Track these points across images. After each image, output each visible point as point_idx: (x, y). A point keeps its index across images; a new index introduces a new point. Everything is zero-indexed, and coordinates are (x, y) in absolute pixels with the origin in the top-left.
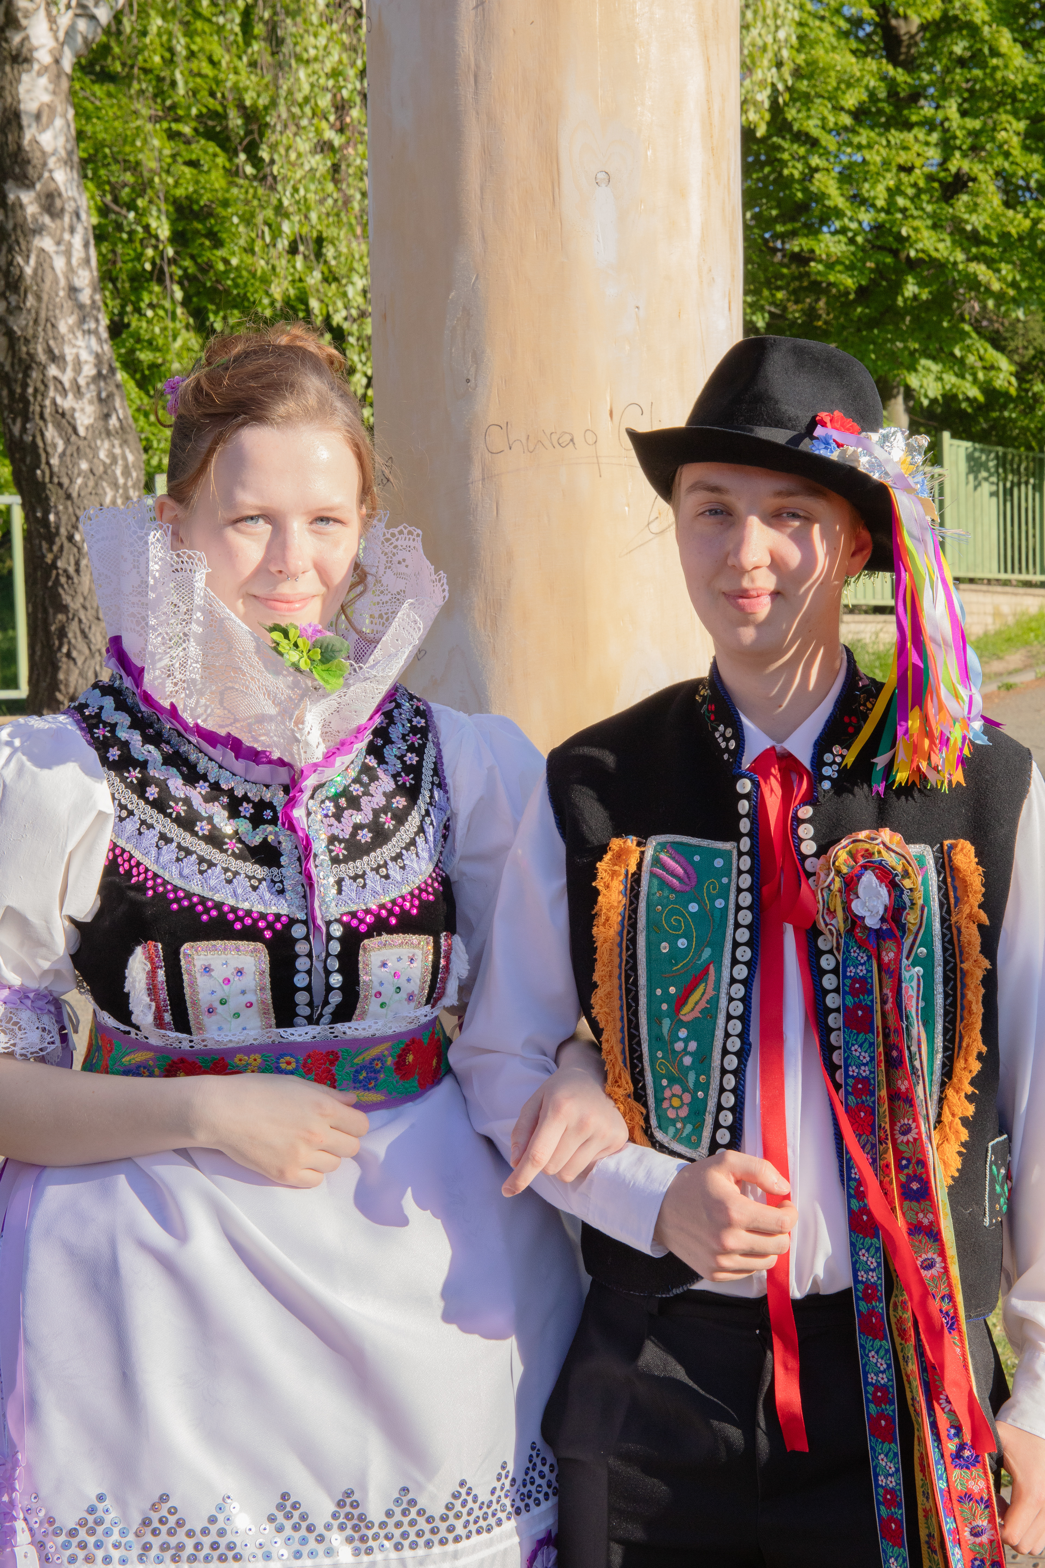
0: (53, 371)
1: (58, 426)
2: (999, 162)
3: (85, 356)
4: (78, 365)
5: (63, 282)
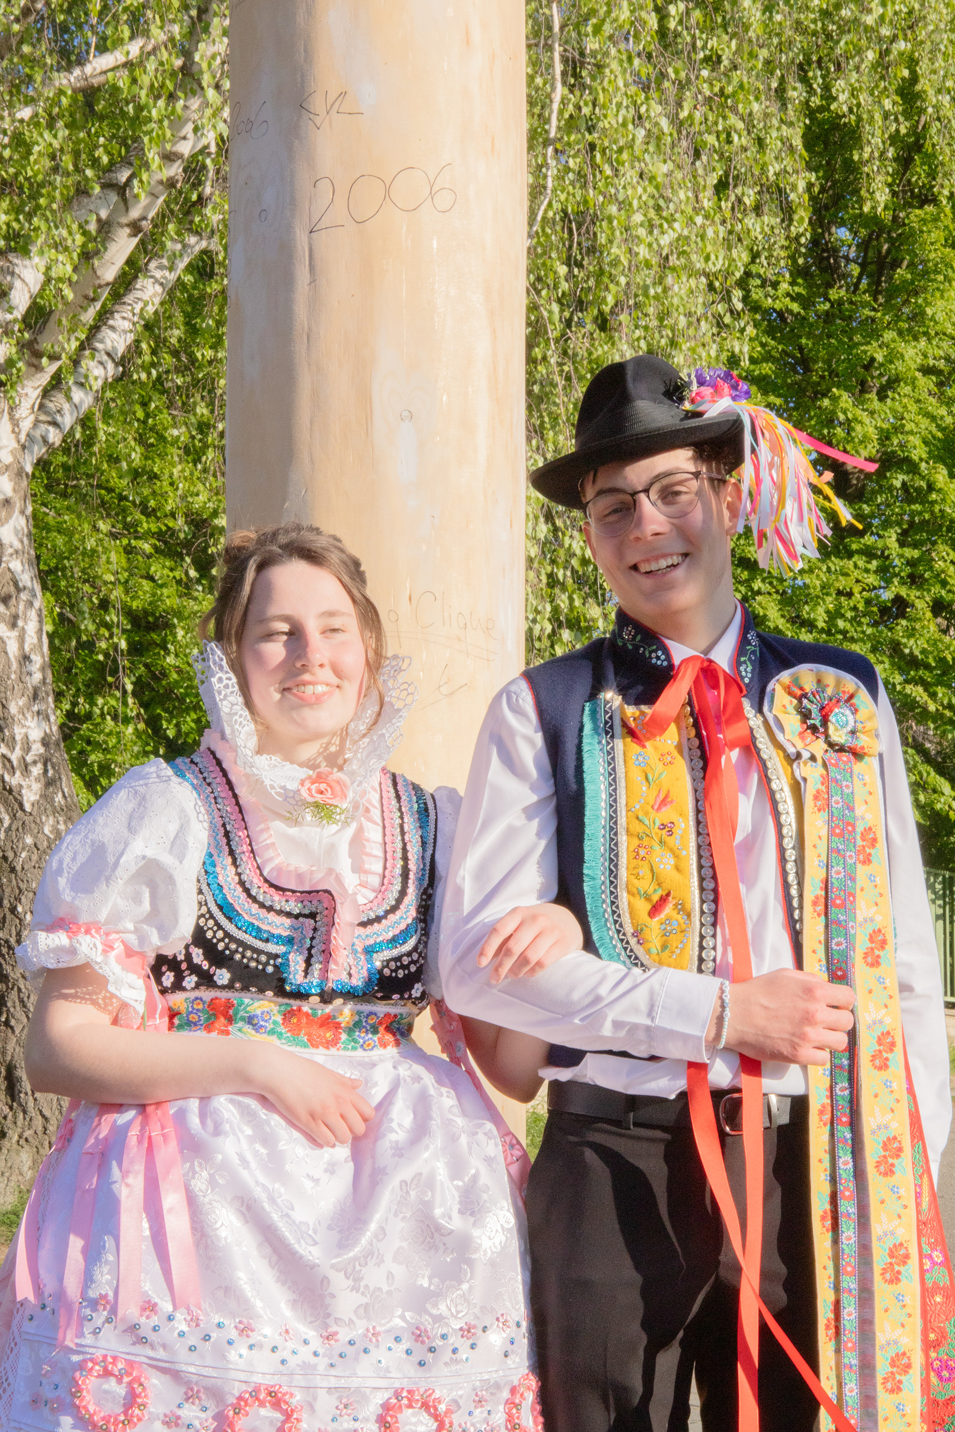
0: (2, 749)
1: (5, 802)
3: (34, 736)
4: (27, 744)
5: (15, 666)
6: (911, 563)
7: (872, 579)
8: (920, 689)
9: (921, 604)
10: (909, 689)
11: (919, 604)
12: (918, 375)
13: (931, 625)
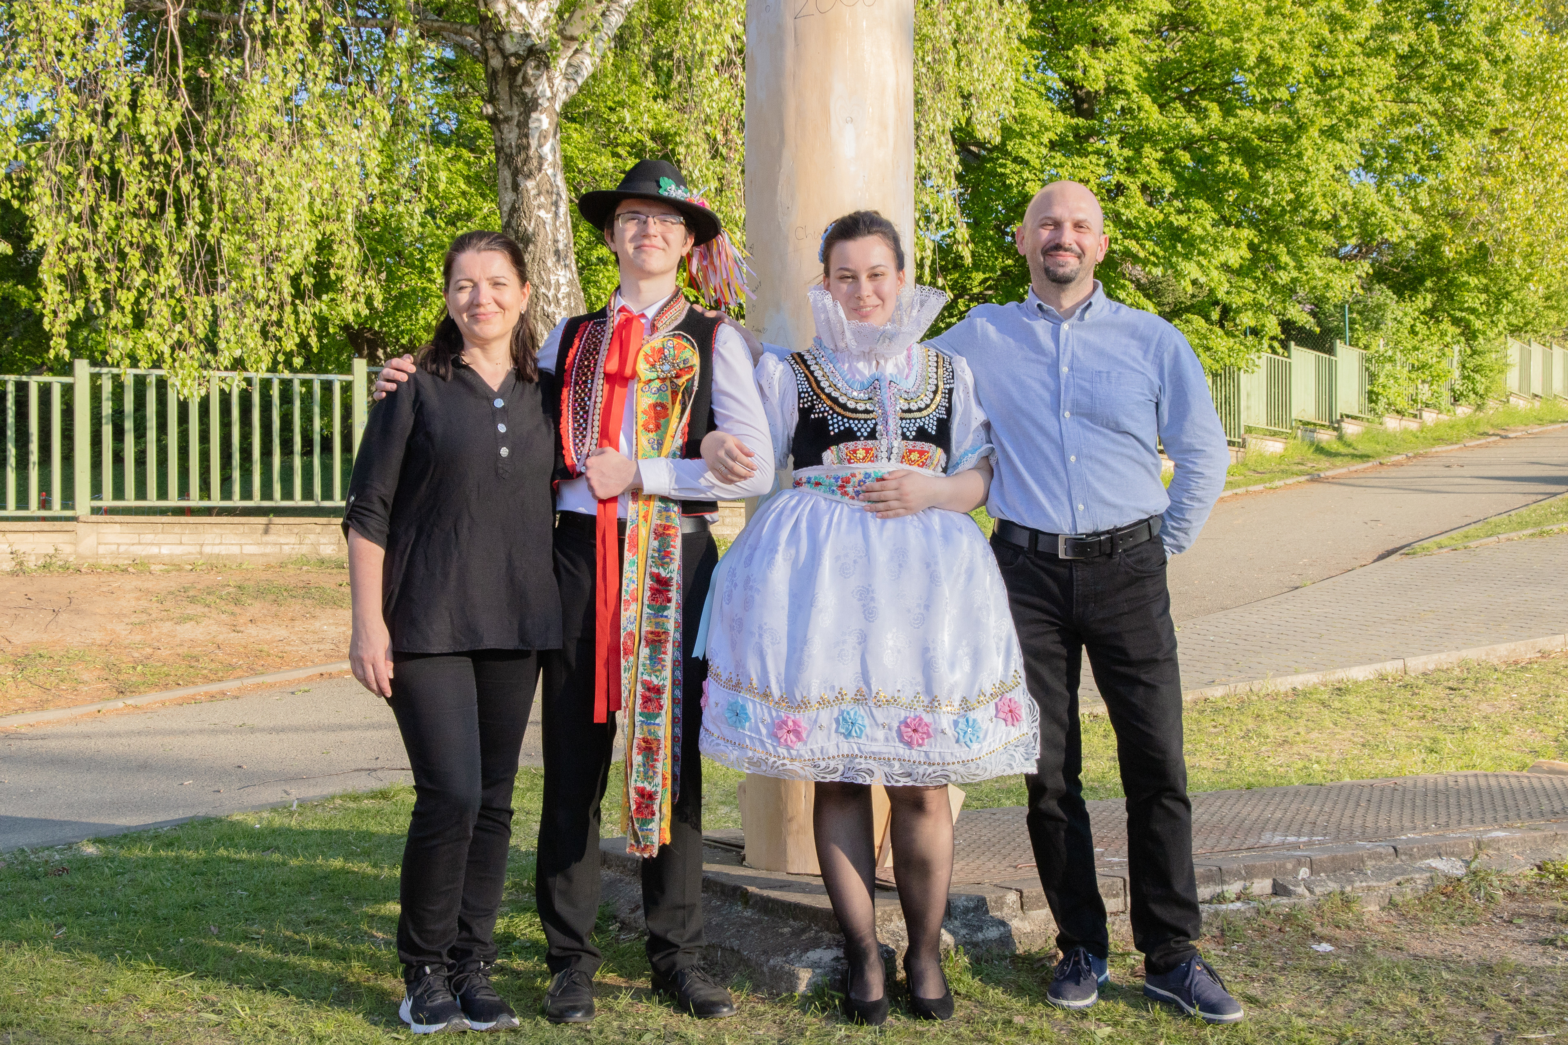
0: (543, 290)
1: (545, 323)
2: (1144, 177)
3: (562, 280)
4: (558, 286)
5: (550, 236)
6: (1127, 160)
7: (1102, 171)
8: (1134, 242)
9: (1133, 185)
10: (1127, 242)
11: (1133, 187)
12: (1131, 36)
13: (1141, 202)
